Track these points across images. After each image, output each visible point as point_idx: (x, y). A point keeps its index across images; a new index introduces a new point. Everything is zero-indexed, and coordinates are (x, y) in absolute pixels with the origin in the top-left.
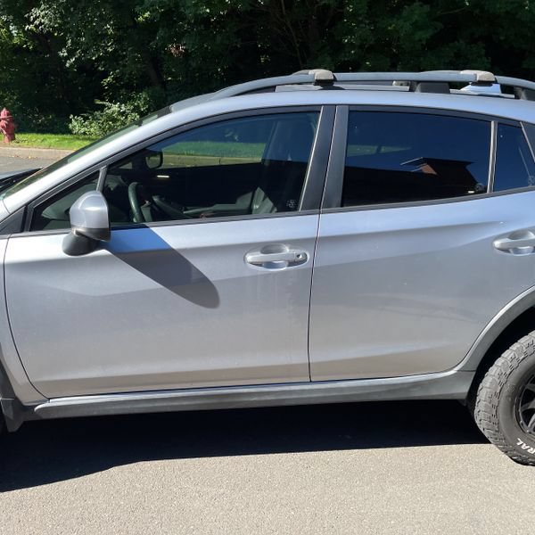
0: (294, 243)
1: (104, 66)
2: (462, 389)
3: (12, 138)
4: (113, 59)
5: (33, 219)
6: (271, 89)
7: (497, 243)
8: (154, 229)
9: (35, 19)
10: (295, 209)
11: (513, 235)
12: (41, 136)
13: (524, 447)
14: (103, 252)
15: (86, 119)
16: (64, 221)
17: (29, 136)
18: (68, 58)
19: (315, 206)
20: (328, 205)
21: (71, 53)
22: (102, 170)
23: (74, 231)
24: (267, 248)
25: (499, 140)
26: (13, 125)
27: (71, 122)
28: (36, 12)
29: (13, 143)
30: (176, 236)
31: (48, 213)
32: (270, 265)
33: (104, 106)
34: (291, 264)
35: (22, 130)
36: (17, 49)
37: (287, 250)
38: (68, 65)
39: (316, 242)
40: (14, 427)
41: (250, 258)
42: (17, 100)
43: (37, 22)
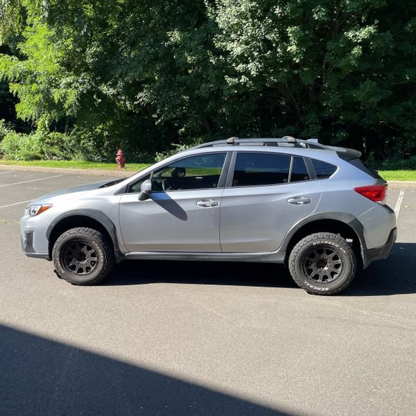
0: (213, 198)
1: (178, 123)
2: (282, 259)
3: (123, 166)
4: (184, 118)
5: (129, 189)
6: (212, 146)
7: (289, 201)
8: (167, 193)
9: (140, 98)
10: (216, 187)
11: (295, 198)
12: (138, 165)
13: (308, 284)
14: (150, 200)
15: (165, 154)
16: (139, 190)
17: (132, 165)
18: (157, 119)
19: (223, 186)
20: (227, 186)
21: (159, 116)
22: (152, 173)
23: (141, 193)
24: (204, 200)
25: (293, 163)
26: (123, 159)
27: (156, 156)
28: (140, 94)
29: (123, 169)
30: (174, 195)
31: (134, 188)
32: (205, 206)
33: (176, 147)
34: (213, 205)
35: (129, 161)
36: (130, 113)
37: (211, 201)
38: (156, 124)
39: (221, 198)
40: (118, 261)
41: (198, 203)
42: (127, 144)
43: (141, 100)
